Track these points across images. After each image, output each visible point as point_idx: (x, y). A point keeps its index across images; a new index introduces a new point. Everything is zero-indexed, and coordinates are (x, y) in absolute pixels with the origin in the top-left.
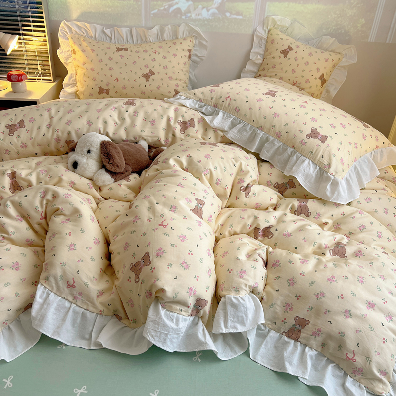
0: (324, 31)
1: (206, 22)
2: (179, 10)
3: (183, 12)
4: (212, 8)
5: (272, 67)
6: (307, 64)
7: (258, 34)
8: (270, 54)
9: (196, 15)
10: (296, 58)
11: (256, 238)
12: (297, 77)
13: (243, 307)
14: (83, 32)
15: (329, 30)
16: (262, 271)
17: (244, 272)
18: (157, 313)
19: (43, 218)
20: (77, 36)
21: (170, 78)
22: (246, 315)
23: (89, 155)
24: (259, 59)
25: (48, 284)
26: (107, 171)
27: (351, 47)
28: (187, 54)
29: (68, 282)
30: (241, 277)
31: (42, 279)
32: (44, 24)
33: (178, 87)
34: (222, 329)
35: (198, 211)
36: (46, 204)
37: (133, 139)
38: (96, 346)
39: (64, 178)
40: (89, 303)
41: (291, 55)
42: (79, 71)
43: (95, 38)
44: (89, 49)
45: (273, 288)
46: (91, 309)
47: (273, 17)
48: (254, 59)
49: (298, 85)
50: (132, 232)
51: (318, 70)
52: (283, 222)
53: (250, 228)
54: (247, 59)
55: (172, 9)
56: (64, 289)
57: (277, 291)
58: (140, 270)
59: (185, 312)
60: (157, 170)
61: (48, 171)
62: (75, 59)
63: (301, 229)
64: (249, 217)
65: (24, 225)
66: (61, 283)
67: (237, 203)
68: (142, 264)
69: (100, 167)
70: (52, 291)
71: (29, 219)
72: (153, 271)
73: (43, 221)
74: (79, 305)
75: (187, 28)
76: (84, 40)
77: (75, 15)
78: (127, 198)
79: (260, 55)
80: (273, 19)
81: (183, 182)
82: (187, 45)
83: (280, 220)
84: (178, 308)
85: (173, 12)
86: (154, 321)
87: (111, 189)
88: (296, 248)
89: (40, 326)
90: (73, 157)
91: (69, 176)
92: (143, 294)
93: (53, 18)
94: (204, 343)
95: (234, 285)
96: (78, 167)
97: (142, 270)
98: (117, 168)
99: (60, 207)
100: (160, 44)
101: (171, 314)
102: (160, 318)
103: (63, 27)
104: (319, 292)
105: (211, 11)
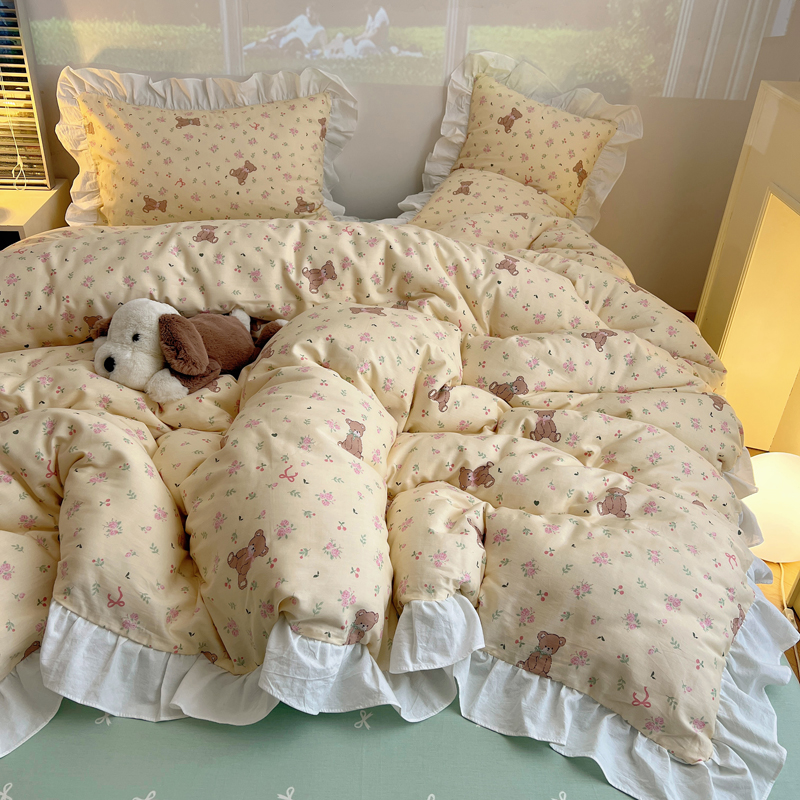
0: (579, 78)
1: (353, 65)
2: (297, 42)
3: (306, 45)
4: (363, 39)
5: (485, 150)
6: (550, 142)
7: (455, 86)
8: (479, 124)
9: (332, 51)
10: (529, 131)
11: (463, 488)
12: (531, 169)
13: (445, 621)
14: (107, 89)
15: (589, 76)
16: (475, 551)
17: (444, 555)
18: (285, 642)
19: (51, 474)
20: (94, 95)
21: (288, 176)
22: (450, 636)
23: (136, 343)
24: (458, 135)
25: (71, 602)
26: (174, 373)
27: (629, 109)
28: (319, 128)
29: (109, 595)
30: (438, 565)
31: (59, 594)
32: (27, 75)
33: (303, 193)
34: (407, 665)
35: (352, 445)
36: (58, 446)
37: (219, 308)
38: (170, 715)
39: (89, 391)
40: (152, 634)
41: (518, 125)
42: (103, 167)
43: (133, 101)
44: (121, 122)
45: (497, 582)
46: (156, 644)
47: (482, 54)
48: (448, 135)
49: (534, 183)
50: (229, 493)
51: (571, 154)
52: (512, 454)
53: (451, 470)
54: (435, 135)
55: (283, 41)
56: (102, 610)
57: (504, 586)
58: (248, 564)
59: (337, 637)
60: (271, 368)
61: (55, 379)
62: (93, 143)
63: (545, 467)
64: (449, 449)
65: (14, 489)
66: (95, 599)
67: (425, 422)
68: (251, 552)
69: (160, 365)
70: (79, 616)
71: (23, 477)
72: (272, 566)
73: (53, 480)
74: (133, 638)
75: (314, 77)
76: (109, 106)
77: (89, 54)
78: (214, 425)
79: (460, 126)
80: (481, 57)
81: (322, 390)
82: (317, 110)
83: (506, 452)
84: (324, 631)
85: (287, 45)
86: (280, 659)
87: (182, 408)
88: (537, 503)
89: (59, 684)
90: (104, 348)
91: (98, 386)
92: (255, 610)
93: (45, 61)
94: (375, 693)
95: (426, 581)
96: (116, 367)
97: (252, 564)
98: (192, 366)
99: (86, 452)
100: (264, 110)
101: (311, 642)
102: (291, 652)
103: (65, 80)
104: (580, 585)
105: (362, 44)
